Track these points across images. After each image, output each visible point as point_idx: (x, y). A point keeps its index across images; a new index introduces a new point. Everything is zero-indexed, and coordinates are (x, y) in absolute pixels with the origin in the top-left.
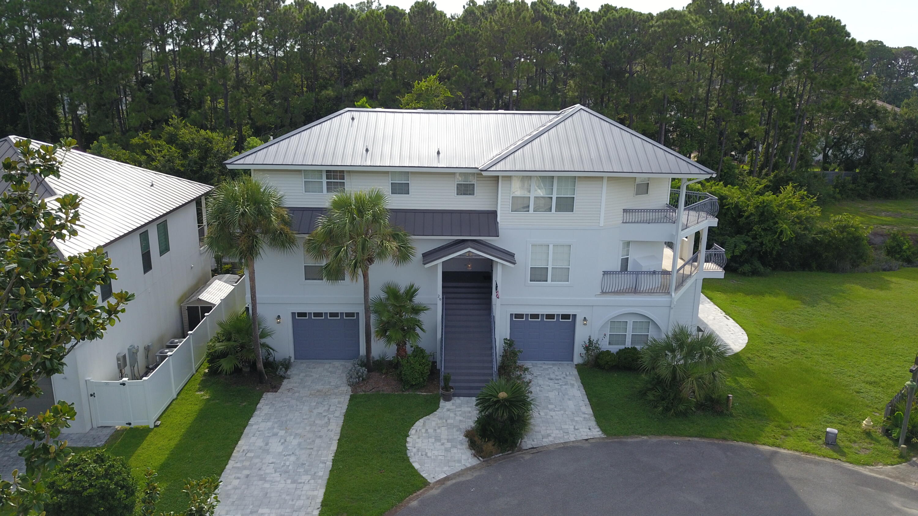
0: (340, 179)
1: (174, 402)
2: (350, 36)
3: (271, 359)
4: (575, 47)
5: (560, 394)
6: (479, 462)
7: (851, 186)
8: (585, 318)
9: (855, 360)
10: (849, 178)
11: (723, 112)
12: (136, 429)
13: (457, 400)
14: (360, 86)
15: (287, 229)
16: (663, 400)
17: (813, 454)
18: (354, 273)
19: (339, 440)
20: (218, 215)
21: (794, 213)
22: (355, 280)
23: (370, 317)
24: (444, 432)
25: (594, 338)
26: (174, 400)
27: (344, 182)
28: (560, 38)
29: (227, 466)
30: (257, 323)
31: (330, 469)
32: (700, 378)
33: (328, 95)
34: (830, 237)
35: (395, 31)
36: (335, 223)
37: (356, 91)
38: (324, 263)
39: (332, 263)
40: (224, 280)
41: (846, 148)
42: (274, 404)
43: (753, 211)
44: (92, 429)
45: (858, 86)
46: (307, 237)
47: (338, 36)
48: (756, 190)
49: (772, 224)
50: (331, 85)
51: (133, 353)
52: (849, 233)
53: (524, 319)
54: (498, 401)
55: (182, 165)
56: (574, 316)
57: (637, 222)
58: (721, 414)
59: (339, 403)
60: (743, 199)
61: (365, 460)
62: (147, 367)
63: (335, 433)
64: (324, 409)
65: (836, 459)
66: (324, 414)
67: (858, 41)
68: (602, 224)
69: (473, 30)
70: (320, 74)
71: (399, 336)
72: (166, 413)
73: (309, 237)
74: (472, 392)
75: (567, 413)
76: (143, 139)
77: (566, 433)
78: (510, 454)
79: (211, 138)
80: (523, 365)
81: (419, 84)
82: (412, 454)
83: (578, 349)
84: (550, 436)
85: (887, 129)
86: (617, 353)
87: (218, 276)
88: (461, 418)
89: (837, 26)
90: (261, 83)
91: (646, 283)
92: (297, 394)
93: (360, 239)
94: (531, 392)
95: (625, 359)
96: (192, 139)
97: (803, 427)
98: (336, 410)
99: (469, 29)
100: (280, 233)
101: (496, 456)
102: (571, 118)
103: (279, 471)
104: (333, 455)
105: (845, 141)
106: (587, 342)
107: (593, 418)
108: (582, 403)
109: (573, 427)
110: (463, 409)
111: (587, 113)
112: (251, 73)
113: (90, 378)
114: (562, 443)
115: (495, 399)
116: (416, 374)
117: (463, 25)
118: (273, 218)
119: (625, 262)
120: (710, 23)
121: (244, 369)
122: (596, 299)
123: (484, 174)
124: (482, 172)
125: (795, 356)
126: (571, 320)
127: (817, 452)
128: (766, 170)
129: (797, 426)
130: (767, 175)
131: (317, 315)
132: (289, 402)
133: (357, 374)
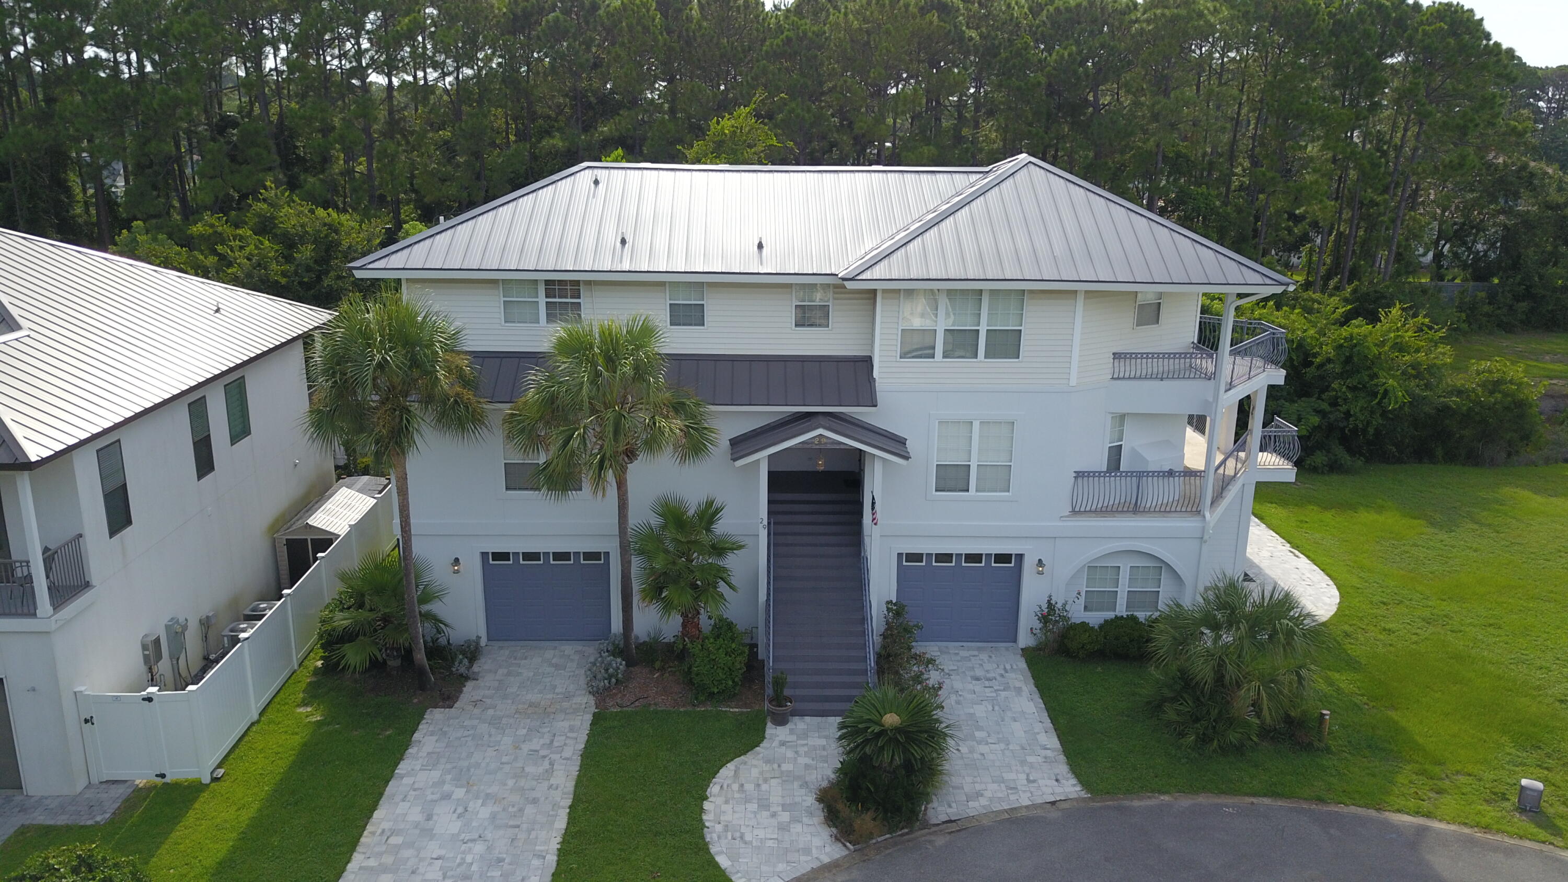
0: (572, 297)
1: (254, 729)
2: (592, 40)
3: (443, 641)
4: (998, 58)
5: (996, 708)
6: (847, 852)
7: (1487, 308)
8: (1040, 561)
9: (1545, 636)
10: (1482, 294)
11: (1264, 175)
12: (176, 786)
13: (800, 724)
14: (610, 130)
15: (468, 395)
16: (1197, 720)
17: (1499, 831)
18: (599, 479)
19: (570, 807)
20: (332, 368)
21: (1407, 358)
22: (600, 493)
23: (630, 562)
24: (775, 792)
25: (1059, 600)
26: (253, 724)
27: (579, 303)
28: (971, 44)
29: (349, 866)
30: (413, 575)
31: (553, 870)
32: (1272, 681)
33: (554, 146)
34: (1471, 401)
35: (673, 32)
36: (561, 382)
37: (604, 140)
38: (542, 459)
39: (555, 461)
40: (358, 487)
41: (1474, 241)
42: (445, 733)
43: (1332, 354)
44: (89, 785)
45: (1504, 129)
46: (507, 409)
47: (571, 40)
48: (1335, 316)
49: (1366, 379)
50: (558, 130)
51: (176, 633)
52: (1506, 395)
53: (924, 564)
54: (883, 733)
55: (284, 274)
56: (1020, 557)
57: (1140, 378)
58: (1308, 748)
59: (571, 729)
60: (1312, 332)
61: (622, 850)
62: (206, 658)
63: (564, 793)
64: (542, 741)
65: (1544, 842)
66: (542, 753)
67: (1504, 47)
68: (1073, 382)
69: (815, 28)
70: (539, 109)
71: (687, 598)
72: (237, 751)
73: (510, 409)
74: (827, 706)
75: (1011, 747)
76: (212, 226)
77: (1011, 789)
78: (907, 834)
79: (336, 224)
80: (924, 654)
81: (718, 123)
82: (715, 836)
83: (1028, 620)
84: (982, 795)
85: (1549, 206)
86: (1101, 627)
87: (348, 480)
88: (807, 761)
89: (1468, 19)
90: (431, 125)
91: (1156, 492)
92: (490, 712)
93: (610, 415)
94: (943, 707)
95: (1117, 638)
96: (302, 226)
97: (1470, 775)
98: (565, 744)
99: (807, 27)
100: (456, 401)
101: (879, 839)
102: (1011, 179)
103: (452, 876)
104: (559, 839)
105: (1472, 228)
106: (1045, 606)
107: (1062, 758)
108: (1038, 727)
109: (1023, 776)
110: (811, 742)
111: (1042, 171)
112: (416, 110)
113: (82, 688)
114: (1006, 811)
115: (877, 729)
116: (719, 671)
117: (795, 19)
118: (441, 373)
119: (1116, 453)
120: (1241, 14)
121: (389, 663)
122: (1061, 524)
123: (850, 285)
124: (845, 283)
125: (1431, 629)
126: (1012, 565)
127: (1503, 827)
128: (1336, 280)
129: (1458, 773)
130: (1337, 288)
131: (528, 556)
132: (474, 727)
133: (607, 670)
